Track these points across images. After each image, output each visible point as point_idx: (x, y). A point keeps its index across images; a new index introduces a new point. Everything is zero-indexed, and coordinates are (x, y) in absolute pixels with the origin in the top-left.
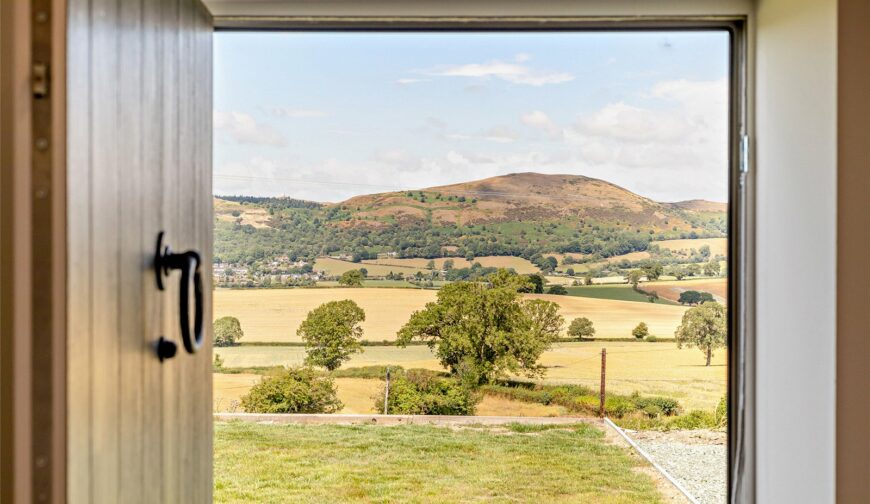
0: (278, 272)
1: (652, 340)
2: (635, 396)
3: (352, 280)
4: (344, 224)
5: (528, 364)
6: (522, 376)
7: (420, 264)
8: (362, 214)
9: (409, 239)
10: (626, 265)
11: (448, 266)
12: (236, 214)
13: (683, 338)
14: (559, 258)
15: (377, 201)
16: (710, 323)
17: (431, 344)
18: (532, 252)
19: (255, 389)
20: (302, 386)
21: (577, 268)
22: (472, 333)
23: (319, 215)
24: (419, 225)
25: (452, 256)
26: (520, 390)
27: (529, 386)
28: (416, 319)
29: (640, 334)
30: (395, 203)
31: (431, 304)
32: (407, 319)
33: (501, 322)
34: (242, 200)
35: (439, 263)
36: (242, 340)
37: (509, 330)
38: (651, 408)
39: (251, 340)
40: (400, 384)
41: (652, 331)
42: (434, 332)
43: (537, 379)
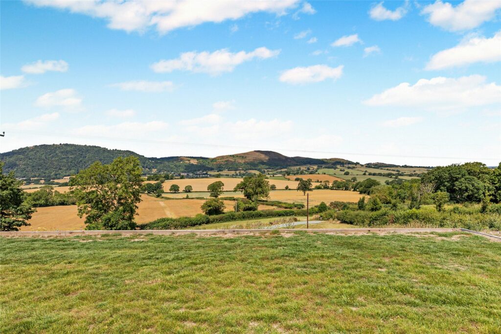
0: (199, 175)
1: (290, 189)
2: (294, 203)
3: (218, 176)
4: (215, 163)
5: (267, 196)
6: (265, 199)
7: (233, 172)
8: (219, 161)
9: (231, 167)
10: (281, 172)
11: (240, 173)
12: (189, 161)
13: (298, 189)
14: (266, 170)
15: (222, 157)
16: (305, 185)
17: (242, 191)
18: (259, 169)
19: (204, 204)
20: (216, 203)
21: (270, 173)
22: (253, 189)
23: (209, 161)
24: (233, 163)
25: (241, 170)
26: (265, 203)
27: (266, 201)
28: (238, 186)
29: (287, 188)
30: (227, 158)
31: (242, 182)
32: (236, 185)
33: (260, 186)
34: (190, 157)
35: (238, 172)
36: (192, 191)
37: (261, 188)
38: (299, 207)
39: (194, 191)
40: (240, 202)
41: (289, 188)
42: (243, 188)
43: (269, 200)
